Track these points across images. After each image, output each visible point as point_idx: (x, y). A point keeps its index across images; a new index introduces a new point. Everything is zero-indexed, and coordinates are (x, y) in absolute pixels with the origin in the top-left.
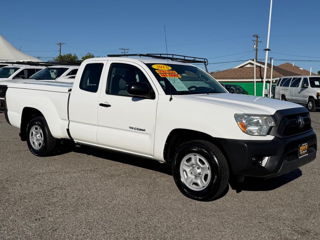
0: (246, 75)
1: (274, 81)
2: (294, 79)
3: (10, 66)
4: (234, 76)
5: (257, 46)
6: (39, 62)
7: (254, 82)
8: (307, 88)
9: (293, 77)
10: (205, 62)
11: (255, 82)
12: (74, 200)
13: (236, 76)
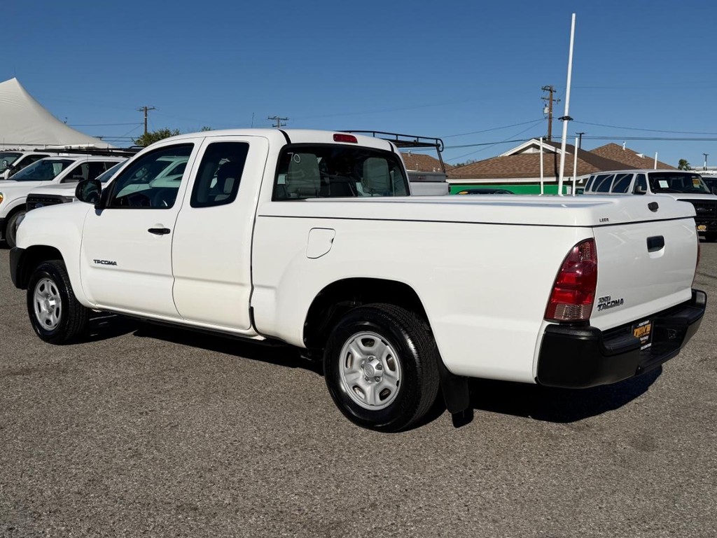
0: (526, 169)
1: (581, 182)
2: (619, 176)
3: (53, 156)
4: (502, 172)
5: (550, 109)
6: (110, 147)
7: (540, 183)
8: (645, 193)
9: (616, 173)
10: (437, 146)
11: (542, 183)
12: (200, 386)
13: (505, 172)
